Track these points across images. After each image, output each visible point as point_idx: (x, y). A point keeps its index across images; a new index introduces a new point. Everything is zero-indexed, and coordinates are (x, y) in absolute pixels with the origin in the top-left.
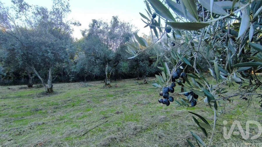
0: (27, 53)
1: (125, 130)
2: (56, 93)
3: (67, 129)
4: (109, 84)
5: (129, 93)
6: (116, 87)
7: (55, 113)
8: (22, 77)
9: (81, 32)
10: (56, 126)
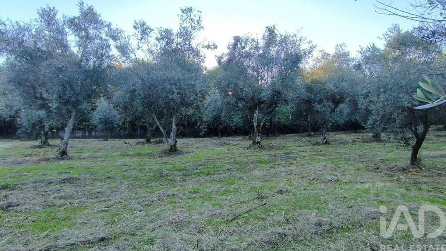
0: (149, 94)
1: (300, 224)
2: (181, 153)
3: (207, 208)
4: (258, 143)
5: (295, 159)
6: (271, 148)
7: (185, 183)
8: (138, 127)
9: (216, 58)
10: (189, 201)
